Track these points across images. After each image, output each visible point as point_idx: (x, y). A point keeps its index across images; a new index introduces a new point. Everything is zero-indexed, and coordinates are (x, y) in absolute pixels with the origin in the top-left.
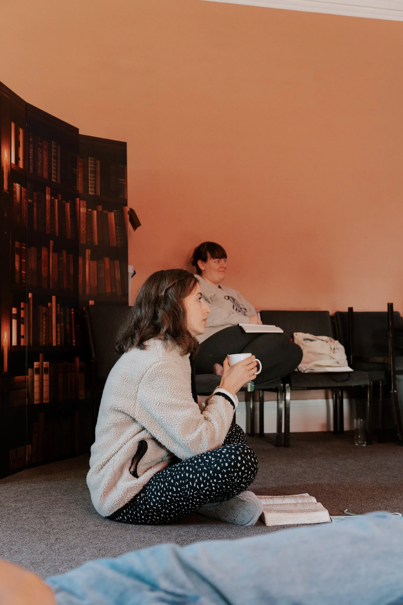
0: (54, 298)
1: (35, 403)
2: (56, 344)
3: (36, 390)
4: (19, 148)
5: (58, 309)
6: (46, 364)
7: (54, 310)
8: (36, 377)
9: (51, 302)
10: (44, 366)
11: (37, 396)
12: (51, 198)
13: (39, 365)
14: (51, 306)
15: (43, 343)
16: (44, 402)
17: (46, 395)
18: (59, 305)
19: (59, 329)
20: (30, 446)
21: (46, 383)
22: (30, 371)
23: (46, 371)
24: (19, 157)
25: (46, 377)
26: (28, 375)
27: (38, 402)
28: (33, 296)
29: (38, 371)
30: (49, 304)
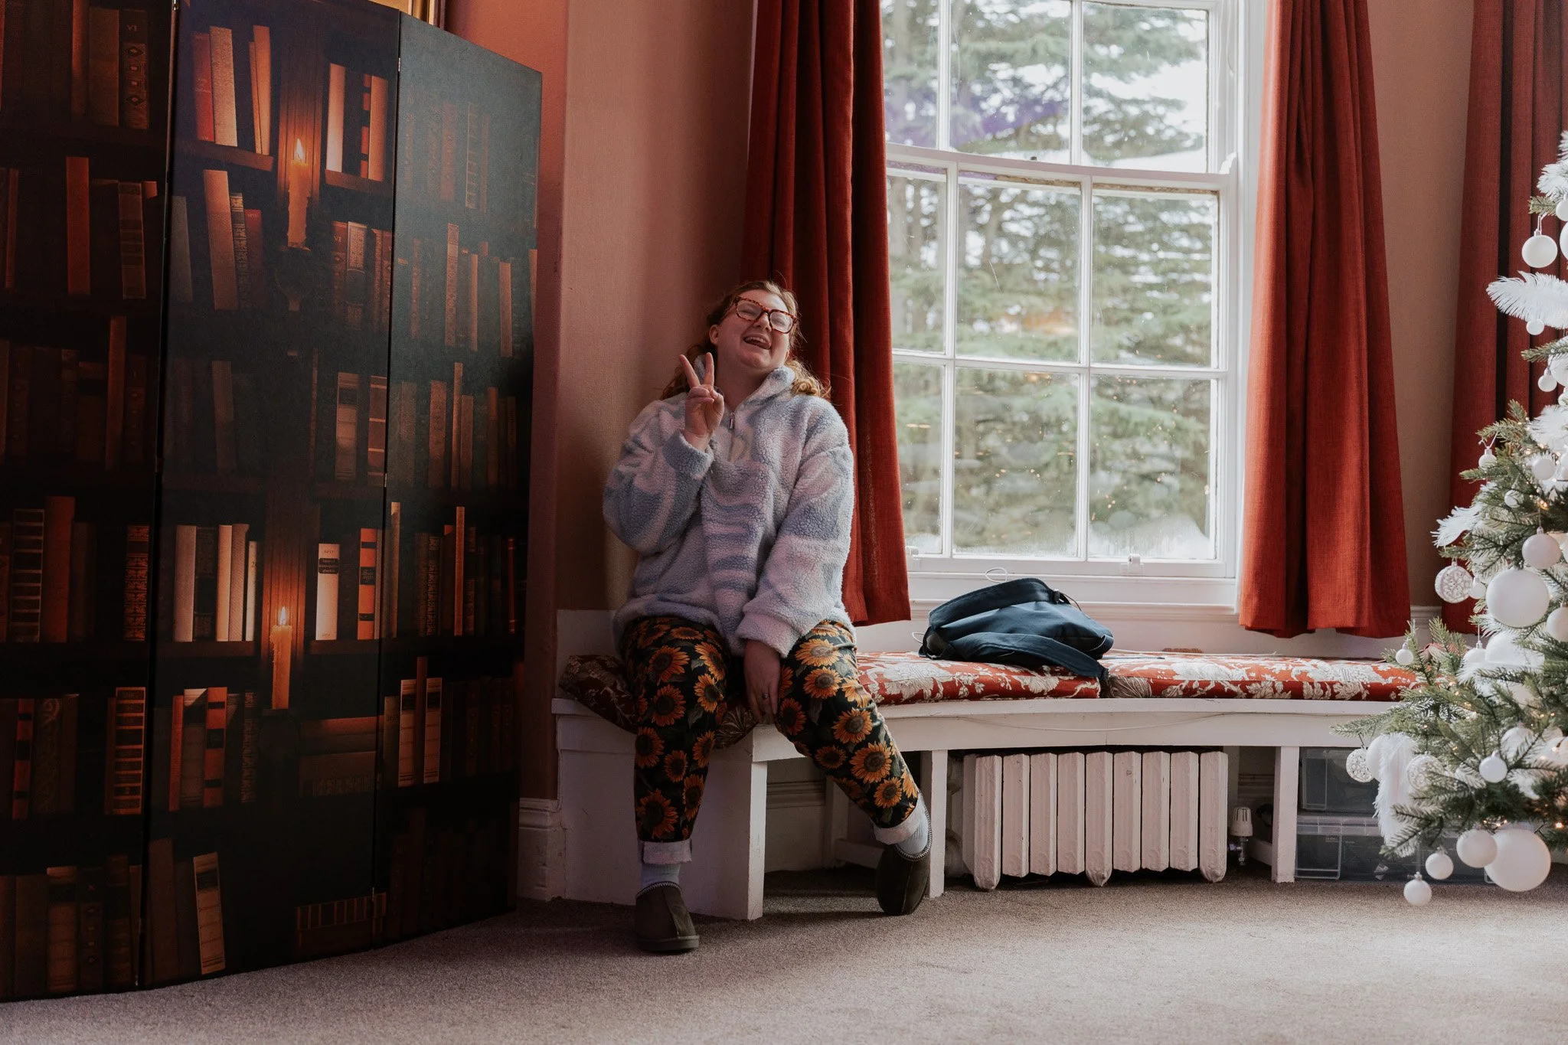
0: (460, 511)
1: (401, 784)
2: (463, 632)
3: (405, 750)
4: (365, 129)
5: (472, 540)
6: (433, 684)
7: (460, 544)
8: (405, 719)
9: (453, 522)
10: (428, 690)
11: (405, 766)
12: (460, 251)
13: (415, 686)
14: (453, 533)
15: (426, 629)
16: (426, 781)
17: (432, 762)
18: (473, 529)
19: (472, 593)
20: (384, 894)
21: (432, 733)
22: (388, 702)
23: (433, 700)
24: (364, 152)
25: (433, 717)
26: (383, 714)
27: (409, 783)
28: (402, 508)
29: (410, 702)
30: (447, 529)
